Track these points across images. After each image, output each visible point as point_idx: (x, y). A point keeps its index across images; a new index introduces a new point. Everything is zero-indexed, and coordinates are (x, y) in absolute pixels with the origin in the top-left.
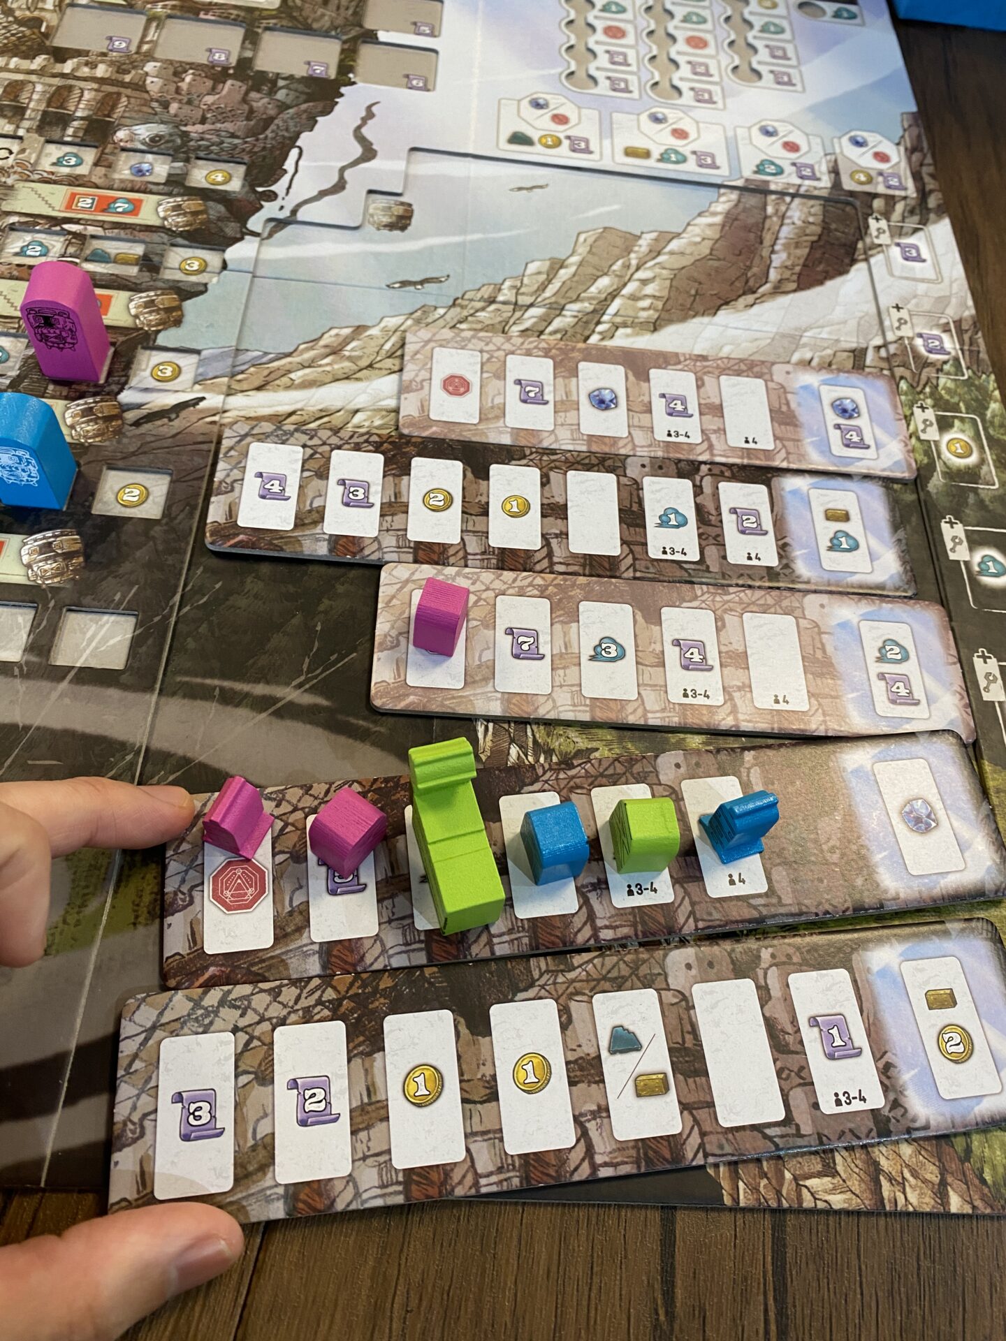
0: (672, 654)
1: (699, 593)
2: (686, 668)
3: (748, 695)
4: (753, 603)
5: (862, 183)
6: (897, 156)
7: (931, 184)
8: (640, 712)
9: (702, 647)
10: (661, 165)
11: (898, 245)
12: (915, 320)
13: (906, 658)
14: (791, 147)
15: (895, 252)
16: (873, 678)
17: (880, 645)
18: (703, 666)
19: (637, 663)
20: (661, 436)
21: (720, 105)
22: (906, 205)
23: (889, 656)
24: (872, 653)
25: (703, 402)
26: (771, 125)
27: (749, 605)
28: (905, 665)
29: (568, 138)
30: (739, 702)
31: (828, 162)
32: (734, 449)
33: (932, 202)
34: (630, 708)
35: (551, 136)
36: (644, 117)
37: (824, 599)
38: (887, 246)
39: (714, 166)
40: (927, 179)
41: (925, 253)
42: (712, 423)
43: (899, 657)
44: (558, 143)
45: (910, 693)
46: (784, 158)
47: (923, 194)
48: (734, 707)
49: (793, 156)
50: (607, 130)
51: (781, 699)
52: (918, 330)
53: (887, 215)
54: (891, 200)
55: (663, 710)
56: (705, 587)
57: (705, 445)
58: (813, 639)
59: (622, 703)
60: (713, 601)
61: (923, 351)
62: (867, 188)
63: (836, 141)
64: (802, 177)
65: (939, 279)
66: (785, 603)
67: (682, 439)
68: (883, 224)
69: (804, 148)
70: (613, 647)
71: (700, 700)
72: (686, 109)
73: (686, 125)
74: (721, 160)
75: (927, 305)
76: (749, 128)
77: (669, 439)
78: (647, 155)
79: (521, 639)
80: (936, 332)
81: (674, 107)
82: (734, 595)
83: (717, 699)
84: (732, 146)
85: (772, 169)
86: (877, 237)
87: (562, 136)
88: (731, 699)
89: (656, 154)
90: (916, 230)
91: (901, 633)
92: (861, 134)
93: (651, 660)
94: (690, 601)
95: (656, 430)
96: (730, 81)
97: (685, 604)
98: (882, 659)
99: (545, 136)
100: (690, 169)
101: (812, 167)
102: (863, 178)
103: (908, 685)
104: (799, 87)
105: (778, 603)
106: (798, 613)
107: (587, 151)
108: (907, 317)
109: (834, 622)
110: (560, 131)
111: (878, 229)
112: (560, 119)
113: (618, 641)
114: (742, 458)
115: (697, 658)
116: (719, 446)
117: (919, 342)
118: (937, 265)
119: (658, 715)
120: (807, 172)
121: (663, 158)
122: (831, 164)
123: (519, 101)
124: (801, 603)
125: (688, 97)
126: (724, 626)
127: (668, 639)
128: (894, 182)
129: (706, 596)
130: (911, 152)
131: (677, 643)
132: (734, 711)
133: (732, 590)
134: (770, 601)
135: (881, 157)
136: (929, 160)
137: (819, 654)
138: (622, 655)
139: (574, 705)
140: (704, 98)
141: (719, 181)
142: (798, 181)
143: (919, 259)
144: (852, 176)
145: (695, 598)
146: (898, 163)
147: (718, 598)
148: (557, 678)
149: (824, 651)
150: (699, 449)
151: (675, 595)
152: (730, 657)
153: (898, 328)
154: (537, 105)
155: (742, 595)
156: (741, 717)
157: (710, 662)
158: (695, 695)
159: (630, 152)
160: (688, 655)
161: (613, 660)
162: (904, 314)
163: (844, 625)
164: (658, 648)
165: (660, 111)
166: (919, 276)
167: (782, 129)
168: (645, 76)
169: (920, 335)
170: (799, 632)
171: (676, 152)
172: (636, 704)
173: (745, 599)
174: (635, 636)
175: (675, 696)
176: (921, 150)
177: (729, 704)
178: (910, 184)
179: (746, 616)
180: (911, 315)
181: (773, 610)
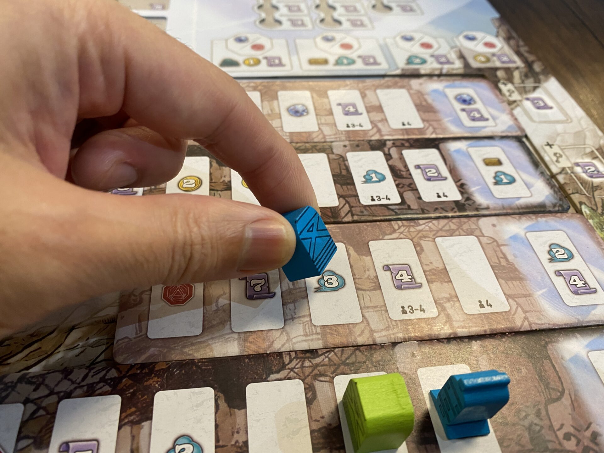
0: (385, 278)
1: (396, 227)
2: (399, 288)
3: (457, 304)
4: (441, 230)
5: (483, 62)
6: (500, 44)
7: (531, 58)
8: (367, 332)
9: (408, 268)
10: (338, 68)
11: (528, 99)
12: (568, 153)
13: (571, 257)
14: (427, 46)
15: (528, 105)
16: (553, 276)
17: (548, 249)
18: (414, 285)
19: (357, 289)
20: (342, 127)
21: (369, 26)
22: (521, 73)
23: (558, 257)
24: (544, 257)
25: (367, 105)
26: (408, 35)
27: (438, 231)
28: (572, 261)
29: (266, 58)
30: (451, 312)
31: (456, 52)
32: (396, 130)
33: (537, 67)
34: (357, 331)
35: (252, 59)
36: (319, 40)
37: (493, 220)
38: (520, 101)
39: (375, 63)
40: (526, 55)
41: (550, 103)
42: (377, 117)
43: (566, 256)
44: (258, 62)
45: (586, 283)
46: (425, 53)
47: (529, 65)
48: (448, 316)
49: (430, 51)
50: (293, 49)
51: (484, 303)
52: (574, 160)
53: (510, 79)
54: (509, 71)
55: (388, 328)
56: (400, 222)
57: (375, 130)
58: (495, 251)
59: (349, 326)
60: (409, 231)
61: (584, 176)
62: (489, 65)
63: (455, 39)
64: (441, 63)
65: (568, 120)
66: (465, 227)
67: (357, 128)
68: (510, 86)
69: (435, 46)
70: (334, 278)
71: (418, 315)
72: (347, 32)
73: (348, 40)
74: (380, 58)
75: (570, 140)
76: (394, 38)
77: (348, 129)
78: (326, 62)
79: (253, 282)
80: (588, 160)
81: (338, 31)
82: (423, 226)
83: (432, 312)
84: (385, 49)
85: (418, 61)
86: (510, 96)
87: (260, 58)
88: (444, 309)
89: (332, 60)
90: (535, 88)
91: (560, 237)
92: (471, 34)
93: (368, 285)
94: (390, 234)
95: (338, 124)
96: (373, 14)
97: (387, 237)
98: (553, 259)
99: (248, 59)
100: (359, 67)
101: (445, 56)
102: (483, 59)
103: (582, 278)
104: (419, 12)
105: (460, 227)
106: (477, 233)
107: (281, 64)
108: (559, 151)
109: (506, 237)
110: (258, 54)
111: (509, 91)
112: (258, 47)
113: (337, 272)
114: (403, 135)
115: (406, 278)
116: (384, 130)
117: (578, 170)
118: (561, 109)
119: (384, 333)
120: (443, 60)
121: (338, 62)
122: (458, 54)
123: (226, 40)
124: (478, 226)
125: (346, 25)
126: (422, 250)
127: (379, 266)
128: (505, 59)
129: (402, 229)
130: (508, 39)
131: (387, 268)
132: (449, 319)
133: (421, 222)
134: (453, 227)
135: (490, 45)
136: (521, 43)
137: (503, 262)
138: (342, 284)
139: (307, 335)
140: (357, 24)
141: (382, 73)
142: (439, 66)
143: (546, 107)
144: (475, 58)
145: (394, 231)
146: (502, 48)
147: (412, 229)
148: (288, 312)
149: (507, 260)
150: (371, 133)
151: (378, 230)
152: (434, 274)
153: (557, 161)
154: (240, 40)
155: (430, 224)
156: (456, 324)
157: (418, 280)
158: (412, 311)
159: (313, 62)
160: (398, 277)
161: (336, 289)
162: (556, 149)
163: (515, 238)
164: (372, 274)
165: (330, 34)
166: (552, 119)
167: (417, 36)
168: (314, 16)
169: (577, 165)
170: (483, 248)
171: (347, 58)
172: (362, 326)
173: (434, 228)
174: (351, 267)
175: (396, 314)
176: (513, 38)
177: (442, 314)
178: (516, 58)
179: (437, 239)
180: (562, 150)
181: (457, 233)
